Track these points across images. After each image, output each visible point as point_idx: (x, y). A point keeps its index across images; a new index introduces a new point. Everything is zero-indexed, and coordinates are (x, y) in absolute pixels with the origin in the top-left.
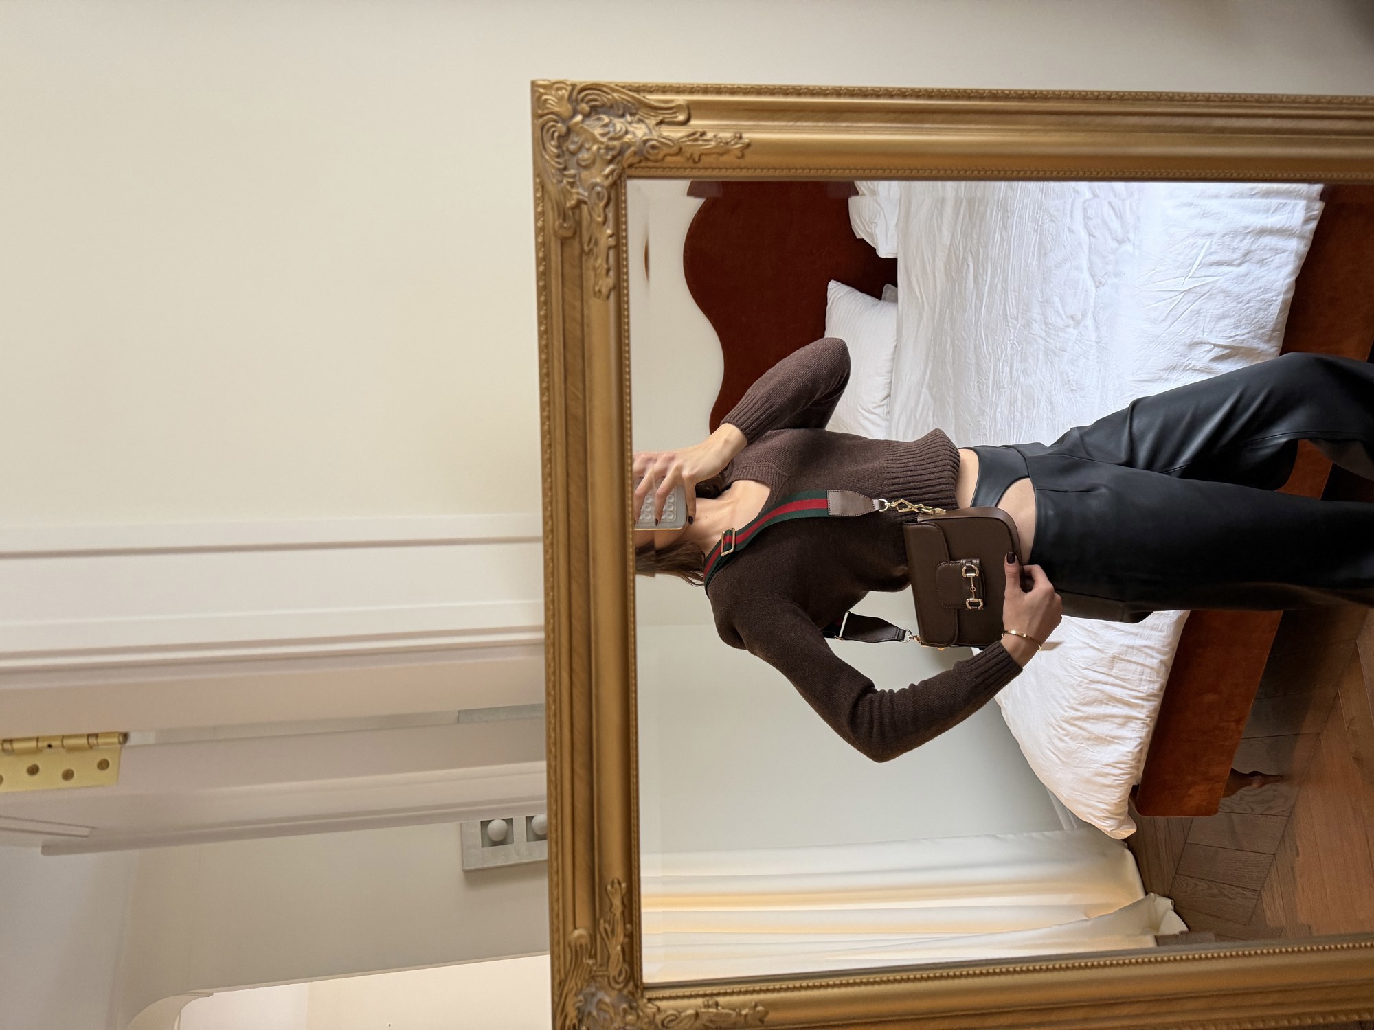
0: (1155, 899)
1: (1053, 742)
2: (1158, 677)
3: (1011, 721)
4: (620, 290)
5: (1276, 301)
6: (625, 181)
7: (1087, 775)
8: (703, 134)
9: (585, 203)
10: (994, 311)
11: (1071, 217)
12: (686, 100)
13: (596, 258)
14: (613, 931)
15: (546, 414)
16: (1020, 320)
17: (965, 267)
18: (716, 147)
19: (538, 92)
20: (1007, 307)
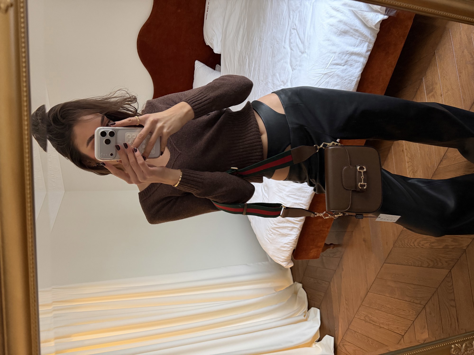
1: (268, 236)
5: (354, 80)
7: (278, 247)
11: (285, 42)
16: (264, 82)
17: (245, 60)
20: (260, 76)
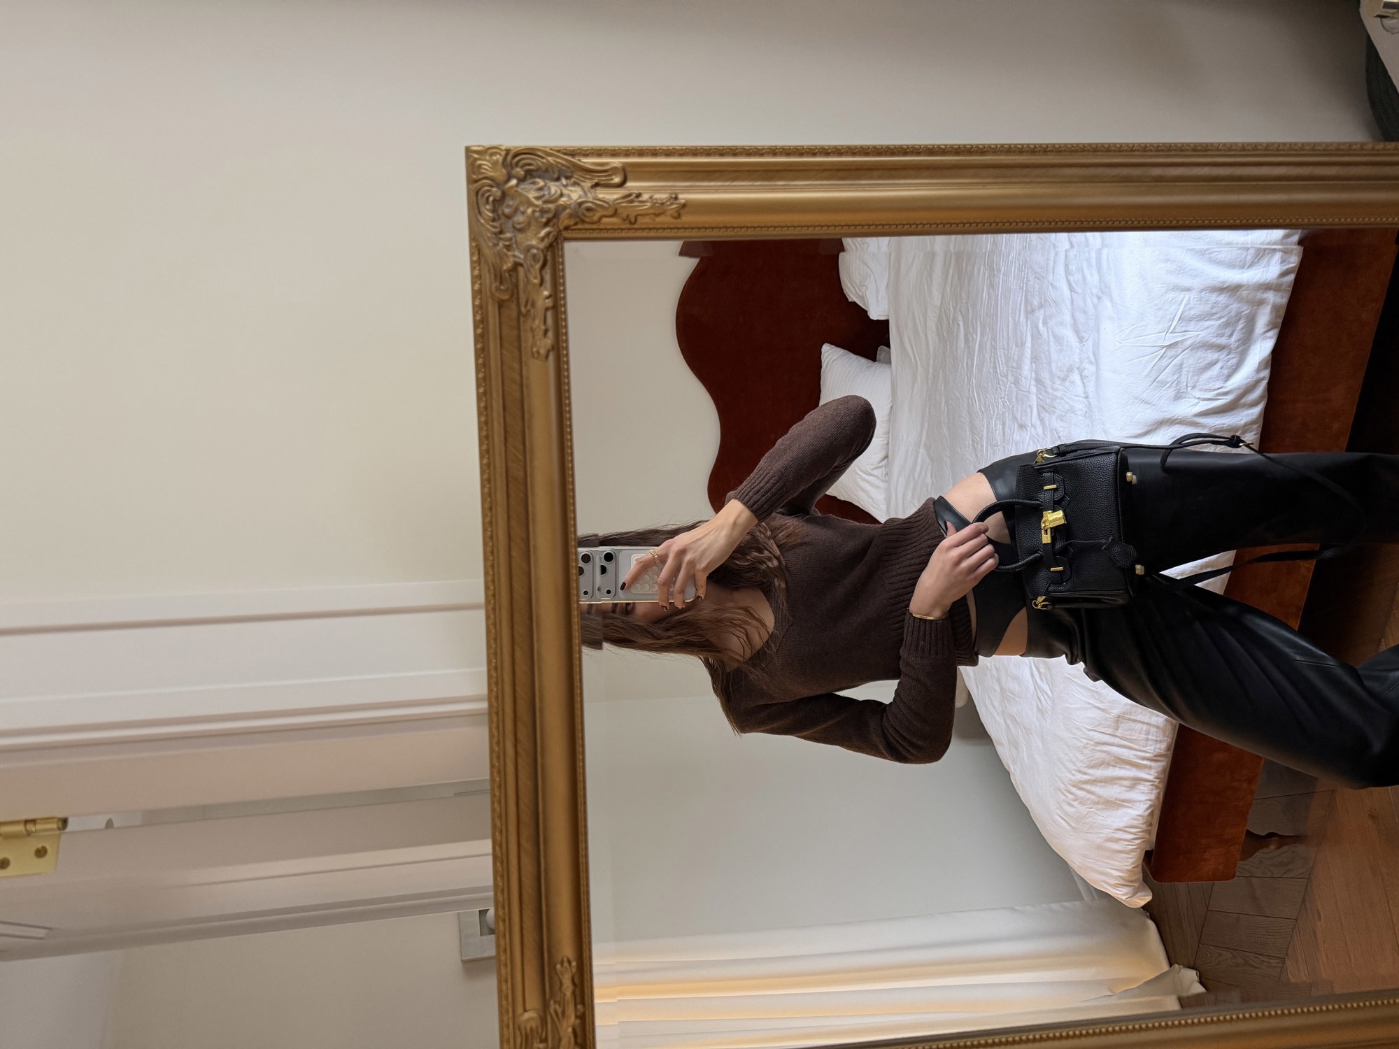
0: (1180, 969)
1: (1062, 807)
2: (1164, 736)
3: (1020, 787)
4: (559, 350)
6: (562, 243)
7: (1099, 841)
8: (639, 195)
9: (521, 265)
10: (984, 369)
11: (1054, 273)
12: (623, 163)
13: (534, 319)
14: (563, 1013)
15: (486, 476)
16: (1009, 379)
17: (956, 327)
18: (652, 207)
19: (473, 157)
20: (997, 365)
